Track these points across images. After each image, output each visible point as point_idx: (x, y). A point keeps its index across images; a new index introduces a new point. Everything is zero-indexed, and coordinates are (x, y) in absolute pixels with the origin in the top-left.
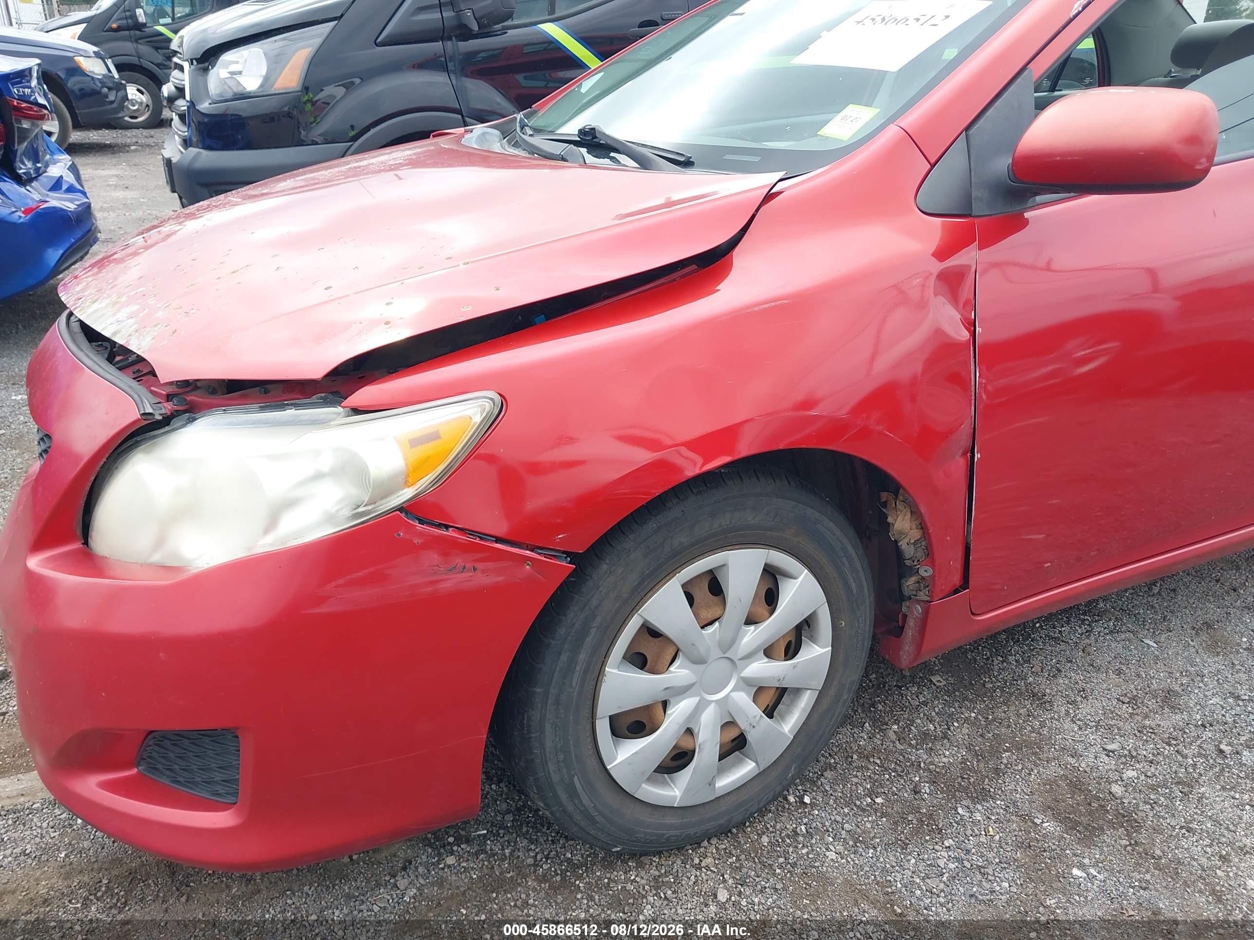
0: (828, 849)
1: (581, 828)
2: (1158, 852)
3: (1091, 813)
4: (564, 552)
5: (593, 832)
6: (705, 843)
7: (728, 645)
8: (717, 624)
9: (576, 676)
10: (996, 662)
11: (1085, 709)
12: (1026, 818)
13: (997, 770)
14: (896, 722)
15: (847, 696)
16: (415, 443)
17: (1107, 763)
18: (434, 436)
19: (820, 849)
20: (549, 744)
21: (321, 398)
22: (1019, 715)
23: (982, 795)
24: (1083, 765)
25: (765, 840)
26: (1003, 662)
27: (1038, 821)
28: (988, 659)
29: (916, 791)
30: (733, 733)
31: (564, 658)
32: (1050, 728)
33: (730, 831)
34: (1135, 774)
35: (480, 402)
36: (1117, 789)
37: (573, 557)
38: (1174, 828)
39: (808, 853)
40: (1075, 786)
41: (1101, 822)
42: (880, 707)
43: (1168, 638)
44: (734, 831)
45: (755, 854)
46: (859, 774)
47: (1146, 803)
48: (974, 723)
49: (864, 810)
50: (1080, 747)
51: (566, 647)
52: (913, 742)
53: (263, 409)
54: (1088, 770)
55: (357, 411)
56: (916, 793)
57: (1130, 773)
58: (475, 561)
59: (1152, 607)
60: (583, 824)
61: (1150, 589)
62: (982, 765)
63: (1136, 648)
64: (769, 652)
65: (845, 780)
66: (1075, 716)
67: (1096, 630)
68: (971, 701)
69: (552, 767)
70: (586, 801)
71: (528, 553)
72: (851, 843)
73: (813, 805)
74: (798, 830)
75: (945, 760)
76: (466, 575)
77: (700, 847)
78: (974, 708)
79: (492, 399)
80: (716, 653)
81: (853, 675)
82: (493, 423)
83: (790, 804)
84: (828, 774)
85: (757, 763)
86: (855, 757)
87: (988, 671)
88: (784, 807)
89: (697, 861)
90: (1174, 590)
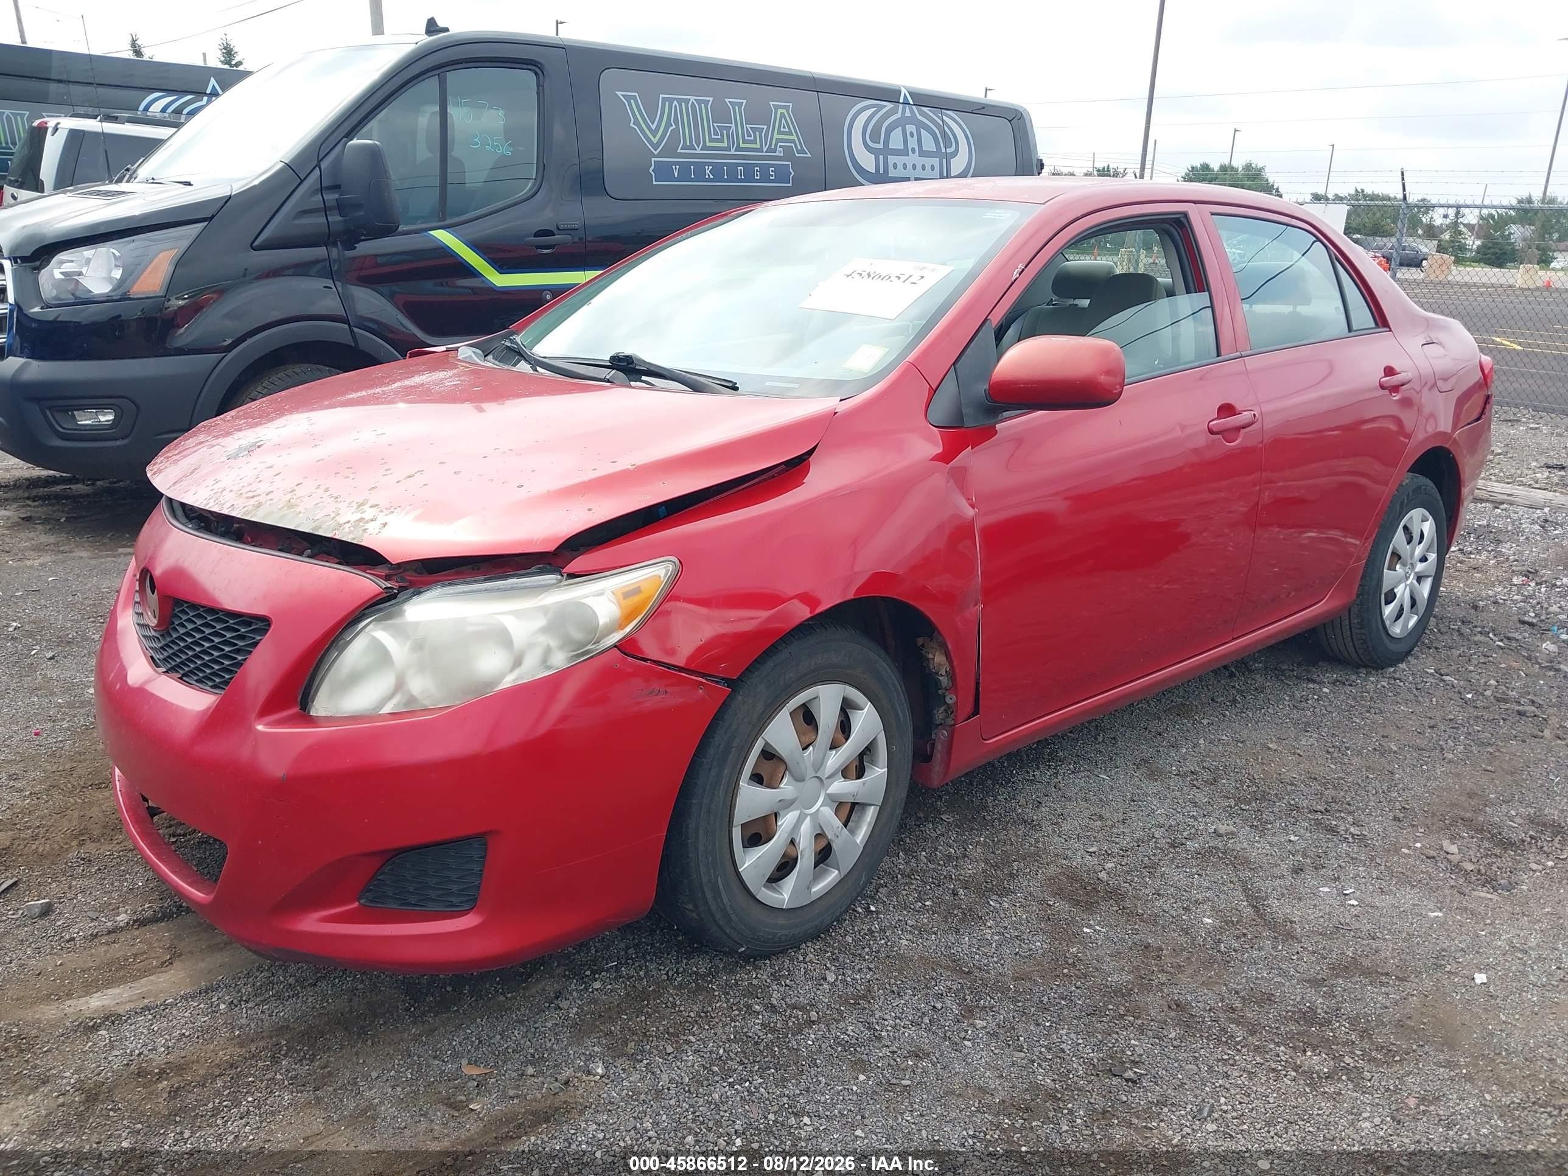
0: (900, 939)
1: (719, 927)
2: (1140, 911)
3: (1087, 894)
4: (723, 679)
5: (728, 931)
6: (804, 946)
7: (819, 765)
8: (811, 748)
9: (722, 787)
10: (989, 801)
11: (1066, 827)
12: (1042, 902)
13: (1011, 875)
14: (924, 850)
15: (899, 811)
16: (627, 595)
17: (1091, 862)
18: (637, 591)
19: (895, 938)
20: (701, 848)
21: (539, 568)
22: (1018, 836)
23: (1006, 892)
24: (1074, 863)
25: (849, 939)
26: (994, 800)
27: (1051, 903)
28: (982, 799)
29: (955, 894)
30: (823, 844)
31: (713, 773)
32: (1044, 843)
33: (819, 936)
34: (1113, 864)
35: (665, 565)
36: (1103, 875)
37: (729, 682)
38: (1148, 895)
39: (886, 943)
40: (1072, 878)
41: (1096, 898)
42: (908, 840)
43: (1117, 773)
44: (822, 935)
45: (845, 948)
46: (906, 888)
47: (1125, 882)
48: (985, 844)
49: (919, 911)
50: (1069, 853)
51: (715, 763)
52: (941, 862)
53: (486, 580)
54: (1079, 866)
55: (572, 576)
56: (954, 895)
57: (1110, 865)
58: (666, 685)
59: (1101, 752)
60: (721, 923)
61: (1096, 739)
62: (999, 872)
63: (1094, 782)
64: (845, 773)
65: (897, 893)
66: (1060, 832)
67: (1061, 771)
68: (977, 830)
69: (702, 869)
70: (725, 900)
71: (701, 679)
72: (916, 932)
73: (877, 912)
74: (873, 928)
75: (971, 872)
76: (660, 697)
77: (800, 949)
78: (981, 835)
79: (674, 562)
80: (811, 773)
81: (902, 793)
82: (675, 580)
83: (859, 913)
84: (883, 890)
85: (839, 870)
86: (899, 876)
87: (985, 807)
88: (855, 916)
89: (801, 958)
90: (1115, 738)
